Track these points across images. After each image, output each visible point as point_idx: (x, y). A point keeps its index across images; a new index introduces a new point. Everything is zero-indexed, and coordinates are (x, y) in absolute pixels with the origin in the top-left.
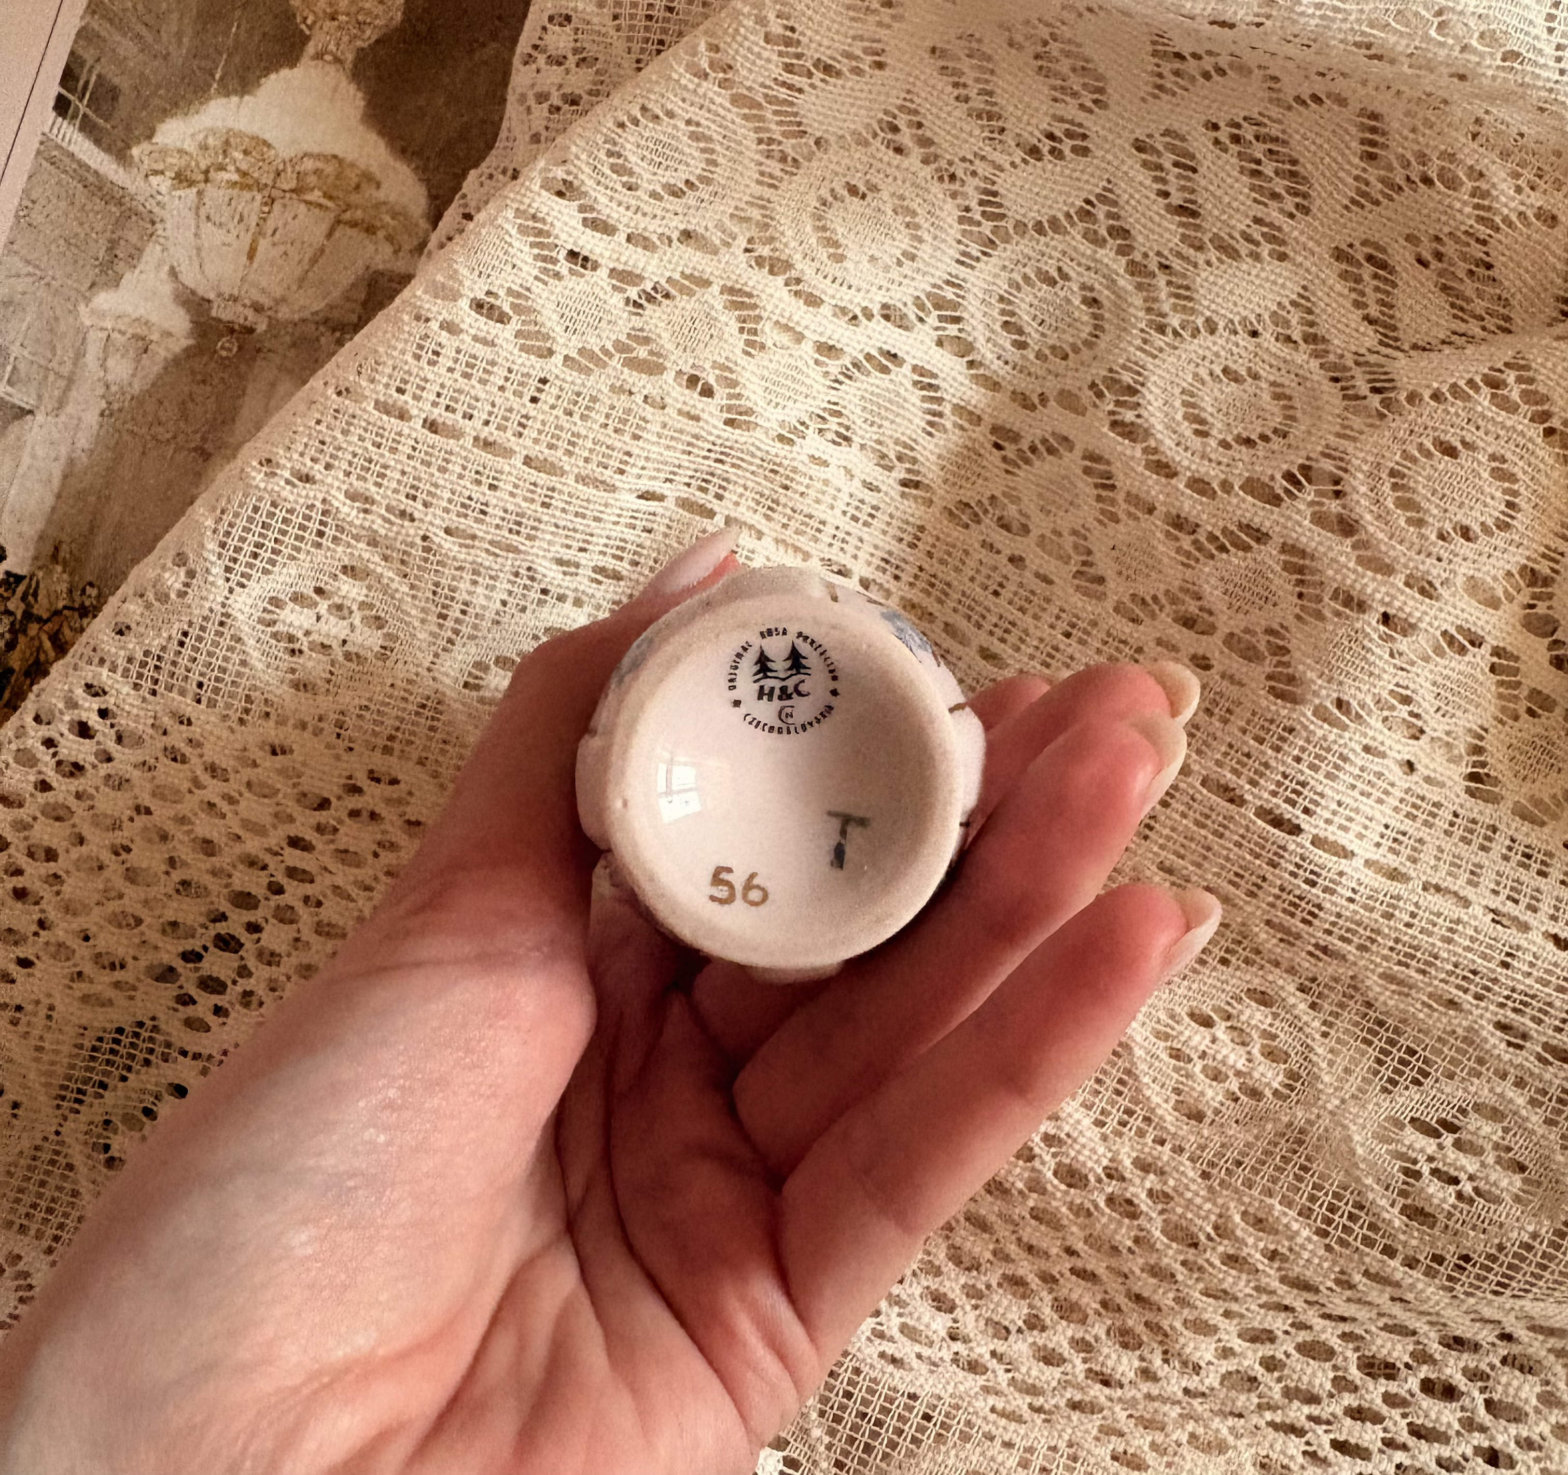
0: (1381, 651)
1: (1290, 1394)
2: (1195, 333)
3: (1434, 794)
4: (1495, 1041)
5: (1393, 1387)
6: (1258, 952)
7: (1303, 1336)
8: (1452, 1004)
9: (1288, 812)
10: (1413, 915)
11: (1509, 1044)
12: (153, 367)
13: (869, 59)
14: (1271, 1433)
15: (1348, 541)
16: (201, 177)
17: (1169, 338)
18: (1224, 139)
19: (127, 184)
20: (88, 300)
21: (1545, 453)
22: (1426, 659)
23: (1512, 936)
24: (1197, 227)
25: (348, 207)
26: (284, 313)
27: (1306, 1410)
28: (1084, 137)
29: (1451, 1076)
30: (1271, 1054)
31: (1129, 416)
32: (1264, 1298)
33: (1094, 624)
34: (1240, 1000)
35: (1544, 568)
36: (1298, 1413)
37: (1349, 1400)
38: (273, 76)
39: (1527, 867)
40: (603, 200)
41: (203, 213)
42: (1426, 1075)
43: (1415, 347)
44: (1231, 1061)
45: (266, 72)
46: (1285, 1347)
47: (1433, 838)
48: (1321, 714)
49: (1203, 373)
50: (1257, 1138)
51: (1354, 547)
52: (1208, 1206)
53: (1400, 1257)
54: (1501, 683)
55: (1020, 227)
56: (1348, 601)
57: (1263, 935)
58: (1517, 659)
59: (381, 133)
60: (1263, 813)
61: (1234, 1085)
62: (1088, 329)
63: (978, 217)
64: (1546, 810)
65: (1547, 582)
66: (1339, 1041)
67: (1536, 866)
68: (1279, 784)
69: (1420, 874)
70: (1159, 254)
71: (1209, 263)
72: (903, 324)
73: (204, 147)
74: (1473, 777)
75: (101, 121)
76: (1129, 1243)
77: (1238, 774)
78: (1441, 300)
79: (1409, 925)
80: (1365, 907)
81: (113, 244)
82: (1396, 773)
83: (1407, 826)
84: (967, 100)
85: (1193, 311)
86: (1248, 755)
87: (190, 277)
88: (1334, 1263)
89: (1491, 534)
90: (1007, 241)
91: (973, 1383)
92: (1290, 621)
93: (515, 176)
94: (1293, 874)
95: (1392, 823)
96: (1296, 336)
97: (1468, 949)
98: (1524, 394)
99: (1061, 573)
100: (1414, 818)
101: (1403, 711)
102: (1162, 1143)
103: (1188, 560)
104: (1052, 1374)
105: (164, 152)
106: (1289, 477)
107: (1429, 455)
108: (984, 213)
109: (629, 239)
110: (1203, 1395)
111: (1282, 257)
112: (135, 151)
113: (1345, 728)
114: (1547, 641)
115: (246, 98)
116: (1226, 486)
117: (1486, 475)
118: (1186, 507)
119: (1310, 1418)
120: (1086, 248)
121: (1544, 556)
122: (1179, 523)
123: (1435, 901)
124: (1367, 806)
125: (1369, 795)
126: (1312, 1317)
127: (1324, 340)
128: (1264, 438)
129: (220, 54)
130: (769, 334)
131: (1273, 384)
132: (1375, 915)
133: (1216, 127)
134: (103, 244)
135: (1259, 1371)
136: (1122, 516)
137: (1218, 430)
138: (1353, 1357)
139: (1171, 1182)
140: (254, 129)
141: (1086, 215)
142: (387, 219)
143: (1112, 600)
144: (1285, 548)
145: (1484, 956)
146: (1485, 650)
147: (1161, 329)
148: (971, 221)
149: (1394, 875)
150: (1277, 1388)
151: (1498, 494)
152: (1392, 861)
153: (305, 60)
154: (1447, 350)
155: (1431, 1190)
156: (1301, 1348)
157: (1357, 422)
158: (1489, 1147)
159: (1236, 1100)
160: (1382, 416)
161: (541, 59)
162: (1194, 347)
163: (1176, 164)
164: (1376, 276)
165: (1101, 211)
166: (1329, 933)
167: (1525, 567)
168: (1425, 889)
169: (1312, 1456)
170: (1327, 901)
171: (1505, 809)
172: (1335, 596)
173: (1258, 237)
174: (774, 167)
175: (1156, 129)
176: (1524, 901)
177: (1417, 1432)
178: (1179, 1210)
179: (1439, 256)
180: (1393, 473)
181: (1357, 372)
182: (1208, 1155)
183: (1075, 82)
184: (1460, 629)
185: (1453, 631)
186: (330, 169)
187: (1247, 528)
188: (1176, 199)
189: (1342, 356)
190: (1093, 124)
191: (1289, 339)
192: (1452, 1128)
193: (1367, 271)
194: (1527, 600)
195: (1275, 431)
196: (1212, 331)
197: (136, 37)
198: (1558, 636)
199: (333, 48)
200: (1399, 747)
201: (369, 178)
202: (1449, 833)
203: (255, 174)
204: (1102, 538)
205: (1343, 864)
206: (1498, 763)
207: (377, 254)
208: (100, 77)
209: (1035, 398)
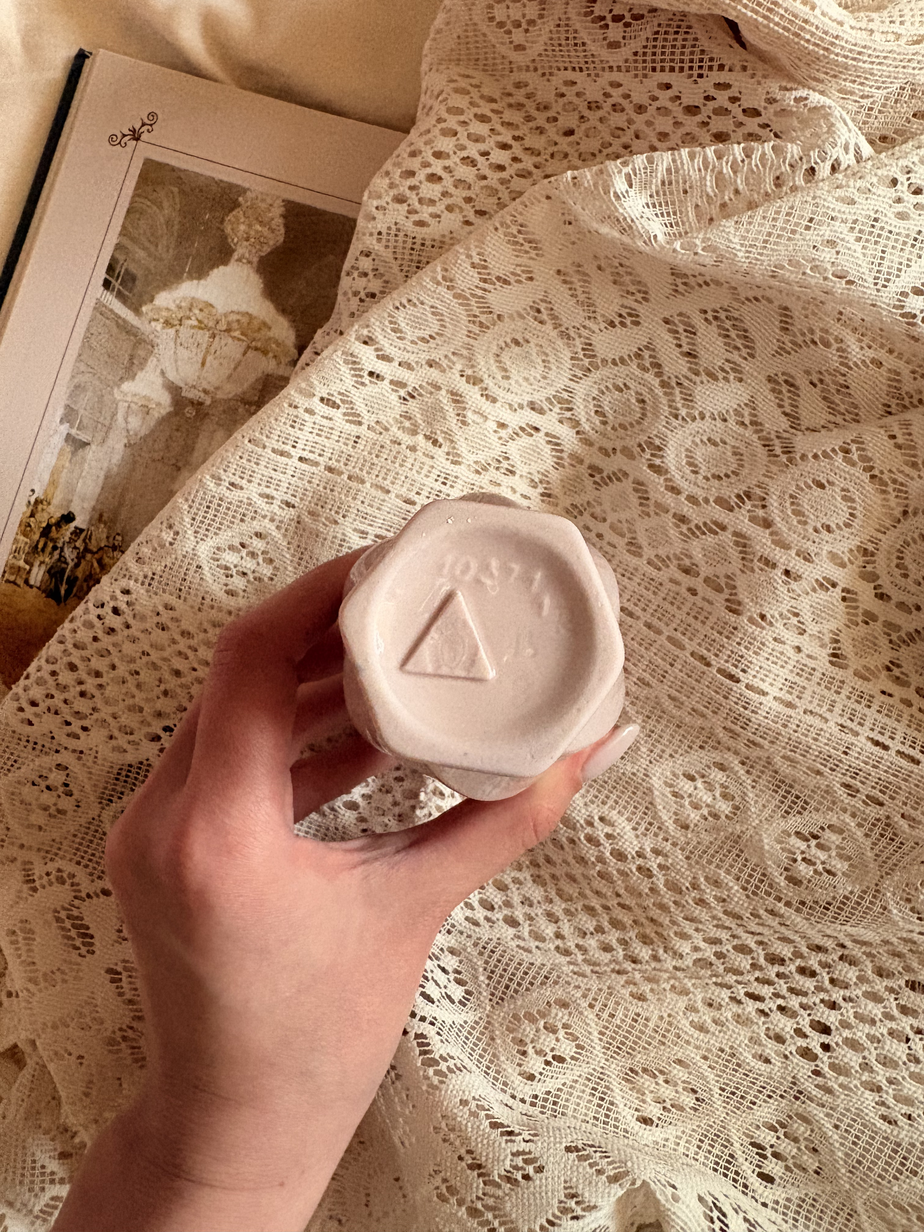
0: (782, 589)
1: (728, 970)
2: (694, 419)
3: (811, 663)
4: (841, 792)
5: (782, 969)
6: (719, 743)
7: (736, 942)
8: (818, 773)
9: (734, 671)
10: (798, 726)
11: (849, 794)
12: (152, 422)
13: (524, 276)
14: (713, 987)
15: (768, 531)
16: (177, 322)
17: (680, 421)
18: (711, 318)
19: (140, 326)
20: (119, 386)
21: (869, 487)
22: (808, 594)
23: (850, 738)
24: (696, 364)
25: (254, 340)
26: (220, 395)
27: (735, 978)
28: (638, 316)
29: (817, 810)
30: (725, 796)
31: (657, 462)
32: (715, 922)
33: (636, 569)
34: (709, 768)
35: (870, 547)
36: (731, 979)
37: (757, 974)
38: (215, 271)
39: (859, 703)
40: (387, 345)
41: (179, 341)
42: (805, 809)
43: (808, 429)
44: (704, 799)
45: (212, 267)
46: (727, 948)
47: (811, 687)
48: (751, 620)
49: (698, 440)
50: (716, 839)
51: (771, 534)
52: (688, 873)
53: (783, 901)
54: (847, 607)
55: (605, 361)
56: (767, 562)
57: (721, 734)
58: (857, 594)
59: (273, 301)
60: (720, 671)
61: (705, 811)
62: (638, 415)
63: (581, 356)
64: (873, 673)
65: (873, 554)
66: (761, 790)
67: (864, 702)
68: (729, 656)
69: (802, 705)
70: (676, 377)
71: (702, 382)
72: (541, 412)
73: (180, 307)
74: (834, 655)
75: (127, 293)
76: (647, 890)
77: (709, 650)
78: (822, 404)
79: (795, 731)
80: (773, 721)
81: (132, 357)
82: (791, 653)
83: (797, 679)
84: (576, 296)
85: (693, 407)
86: (714, 641)
87: (172, 376)
88: (750, 904)
89: (841, 529)
90: (597, 368)
91: (564, 960)
92: (738, 572)
93: (341, 333)
94: (736, 703)
95: (789, 678)
96: (747, 422)
97: (826, 744)
98: (860, 456)
99: (621, 543)
100: (801, 676)
101: (794, 620)
102: (667, 840)
103: (685, 539)
104: (606, 957)
105: (159, 309)
106: (738, 496)
107: (810, 487)
108: (585, 355)
109: (400, 365)
110: (683, 970)
111: (741, 380)
112: (144, 309)
113: (763, 628)
114: (872, 585)
115: (202, 282)
116: (706, 500)
117: (839, 499)
118: (685, 509)
119: (736, 981)
120: (639, 373)
121: (869, 541)
122: (682, 519)
123: (809, 719)
124: (775, 669)
125: (776, 663)
126: (740, 932)
127: (761, 424)
128: (727, 476)
129: (188, 257)
130: (470, 416)
131: (734, 447)
132: (778, 725)
133: (705, 312)
134: (127, 357)
135: (713, 959)
136: (652, 513)
137: (703, 471)
138: (762, 953)
139: (670, 861)
140: (206, 297)
141: (638, 356)
142: (274, 346)
143: (646, 557)
144: (736, 534)
145: (834, 748)
146: (838, 589)
147: (676, 417)
148: (578, 359)
149: (790, 705)
150: (722, 968)
151: (845, 509)
152: (789, 698)
153: (232, 261)
154: (823, 431)
155: (801, 868)
156: (735, 948)
157: (774, 469)
158: (833, 847)
159: (706, 819)
160: (787, 466)
161: (356, 274)
162: (692, 426)
163: (685, 331)
164: (789, 391)
165: (646, 354)
166: (755, 734)
167: (859, 547)
168: (805, 713)
169: (733, 999)
170: (754, 718)
171: (850, 671)
172: (760, 560)
173: (728, 369)
174: (476, 329)
175: (675, 312)
176: (857, 720)
177: (791, 990)
178: (673, 874)
179: (821, 381)
180: (791, 496)
181: (777, 442)
182: (690, 847)
183: (632, 289)
184: (824, 578)
185: (821, 579)
186: (245, 320)
187: (716, 523)
188: (686, 349)
189: (769, 433)
190: (642, 309)
191: (743, 424)
192: (816, 837)
193: (784, 388)
194: (861, 564)
195: (733, 472)
196: (703, 418)
197: (144, 249)
198: (879, 582)
199: (247, 255)
200: (791, 638)
201: (265, 325)
202: (819, 684)
203: (206, 321)
204: (641, 526)
205: (762, 699)
206: (847, 648)
207: (269, 365)
208: (126, 270)
209: (610, 451)
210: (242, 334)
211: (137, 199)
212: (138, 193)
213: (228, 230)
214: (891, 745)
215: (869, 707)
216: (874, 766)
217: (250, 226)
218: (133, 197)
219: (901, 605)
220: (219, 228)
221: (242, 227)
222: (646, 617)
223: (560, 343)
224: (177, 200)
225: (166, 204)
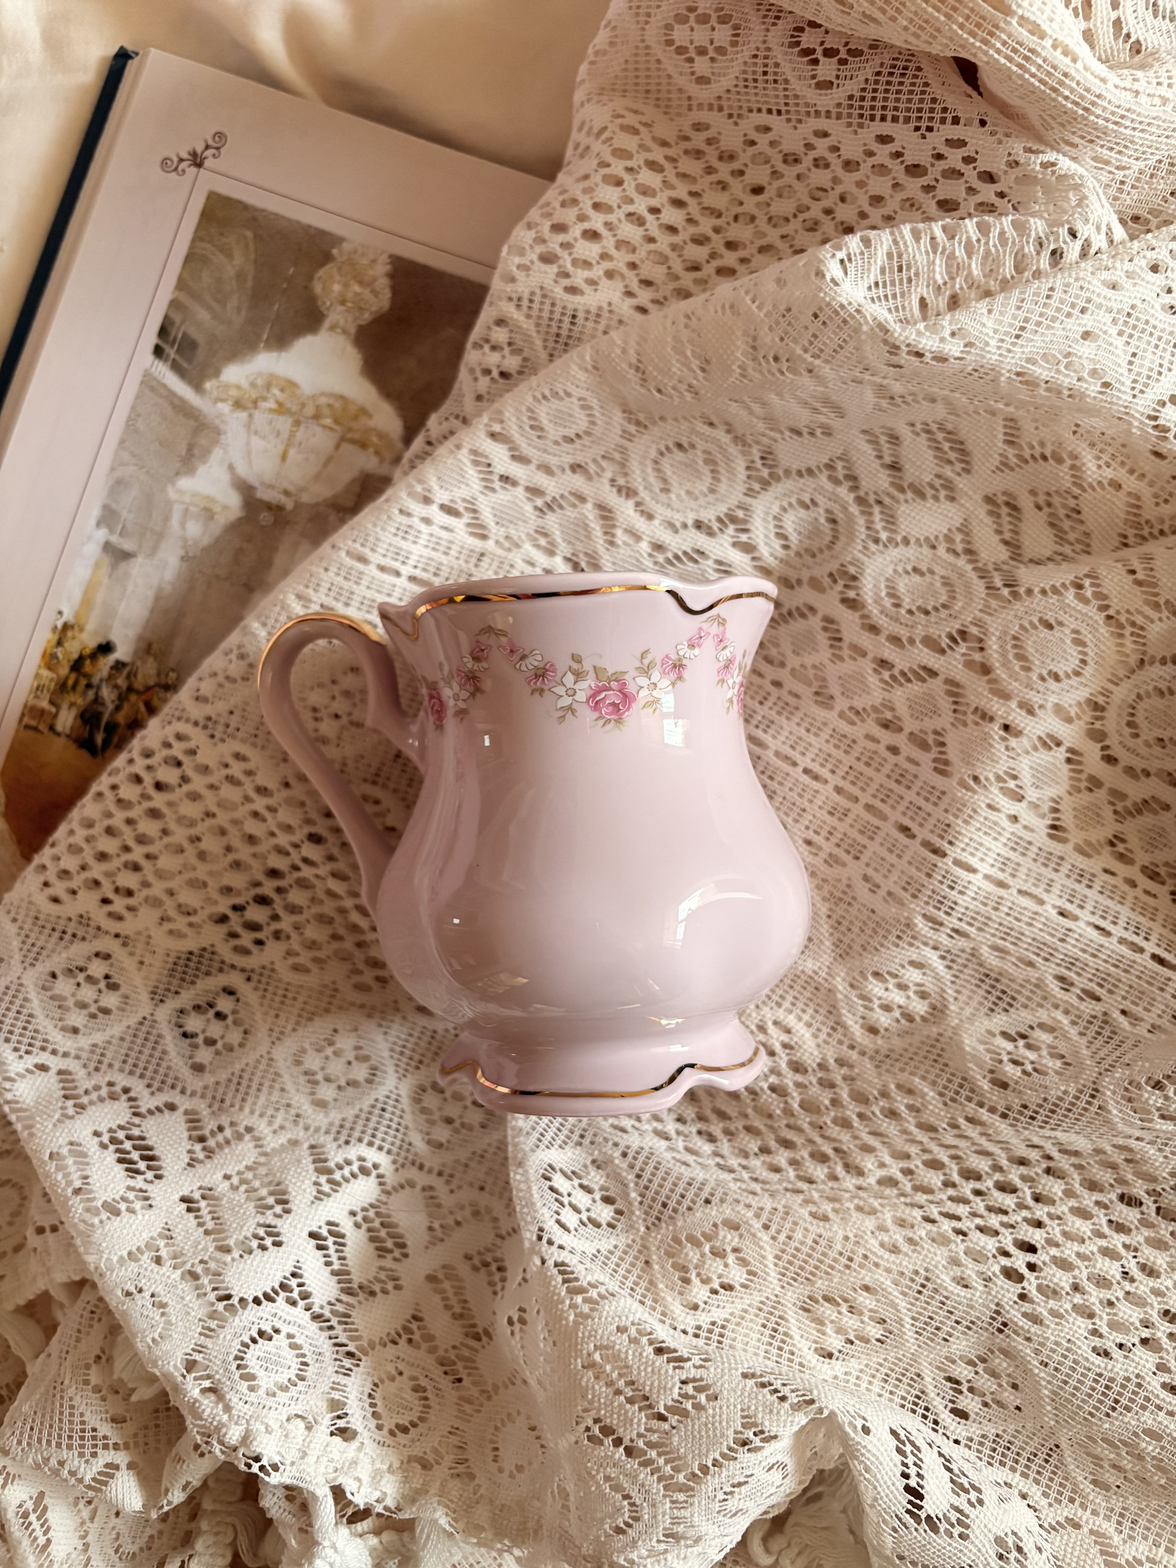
0: (1000, 747)
1: (916, 1188)
2: (896, 544)
3: (1027, 836)
4: (1054, 986)
5: (978, 1185)
7: (926, 1156)
8: (1029, 963)
9: (939, 843)
10: (1010, 909)
12: (216, 529)
15: (985, 679)
16: (251, 405)
17: (880, 547)
18: (920, 431)
19: (201, 407)
20: (174, 482)
21: (1104, 630)
22: (1027, 752)
23: (1068, 923)
24: (900, 479)
25: (350, 430)
26: (305, 498)
27: (925, 1196)
29: (1026, 1007)
30: (920, 995)
31: (852, 594)
33: (825, 724)
34: (903, 967)
35: (1101, 701)
36: (921, 1198)
38: (301, 340)
39: (1079, 882)
40: (524, 444)
41: (252, 428)
42: (1012, 1006)
43: (1031, 561)
44: (896, 1000)
45: (297, 336)
46: (915, 1162)
47: (1026, 862)
48: (961, 783)
49: (900, 569)
50: (909, 1045)
51: (988, 682)
53: (986, 1107)
54: (1071, 770)
55: (787, 473)
56: (982, 715)
58: (1080, 754)
59: (375, 382)
60: (925, 844)
61: (897, 1013)
62: (829, 538)
63: (759, 466)
64: (1094, 848)
65: (1102, 709)
67: (1086, 882)
68: (935, 826)
69: (1016, 884)
70: (875, 493)
71: (906, 501)
72: (709, 533)
73: (254, 385)
74: (1052, 827)
75: (184, 364)
78: (1049, 532)
79: (1008, 914)
80: (982, 903)
81: (191, 447)
82: (1006, 823)
83: (1011, 854)
85: (895, 531)
86: (920, 809)
87: (243, 472)
88: (947, 1112)
89: (1070, 678)
90: (778, 482)
92: (948, 727)
94: (940, 882)
95: (1002, 853)
96: (959, 549)
97: (1041, 930)
98: (1094, 594)
99: (806, 692)
100: (1015, 850)
101: (1012, 784)
102: (853, 1048)
103: (888, 688)
105: (227, 387)
106: (951, 637)
107: (1035, 628)
108: (763, 465)
109: (538, 468)
111: (952, 499)
112: (208, 385)
113: (977, 792)
114: (1099, 745)
115: (284, 354)
116: (912, 641)
117: (1069, 642)
118: (886, 654)
119: (927, 1200)
120: (829, 486)
121: (1101, 693)
122: (881, 663)
123: (1023, 900)
124: (987, 841)
125: (988, 835)
127: (976, 553)
128: (935, 609)
129: (266, 322)
130: (620, 536)
131: (943, 577)
132: (988, 908)
134: (185, 446)
135: (899, 1176)
136: (846, 657)
137: (906, 603)
138: (955, 1168)
140: (289, 374)
141: (830, 467)
142: (376, 439)
143: (837, 709)
144: (947, 682)
145: (1050, 934)
146: (1063, 749)
147: (875, 541)
148: (754, 469)
149: (1001, 884)
150: (909, 1185)
151: (1075, 655)
152: (1001, 876)
153: (323, 329)
154: (1050, 564)
155: (1007, 1069)
156: (924, 1163)
157: (993, 604)
158: (1044, 1047)
159: (898, 1022)
160: (1009, 602)
161: (487, 348)
162: (895, 553)
163: (888, 442)
164: (1010, 515)
165: (840, 465)
166: (960, 920)
167: (1089, 700)
168: (1018, 893)
170: (960, 900)
171: (1070, 846)
172: (974, 712)
173: (938, 486)
174: (632, 429)
176: (1077, 902)
178: (859, 1084)
179: (1049, 504)
180: (1013, 638)
181: (995, 574)
182: (880, 1056)
184: (1047, 735)
185: (1043, 736)
186: (338, 405)
187: (924, 669)
188: (888, 460)
189: (986, 563)
191: (954, 551)
192: (1024, 1037)
193: (1005, 511)
194: (1089, 720)
195: (943, 605)
196: (906, 544)
197: (209, 308)
198: (1107, 743)
199: (342, 322)
200: (1009, 806)
201: (364, 411)
202: (1035, 860)
203: (288, 405)
204: (833, 671)
205: (971, 877)
206: (1067, 819)
207: (368, 462)
208: (184, 334)
209: (794, 582)
210: (336, 421)
211: (198, 244)
212: (197, 238)
213: (318, 288)
214: (1113, 932)
215: (1090, 887)
216: (1094, 956)
217: (346, 285)
218: (193, 241)
219: (1130, 771)
220: (306, 287)
221: (337, 287)
222: (835, 780)
223: (733, 450)
224: (252, 247)
225: (237, 253)
